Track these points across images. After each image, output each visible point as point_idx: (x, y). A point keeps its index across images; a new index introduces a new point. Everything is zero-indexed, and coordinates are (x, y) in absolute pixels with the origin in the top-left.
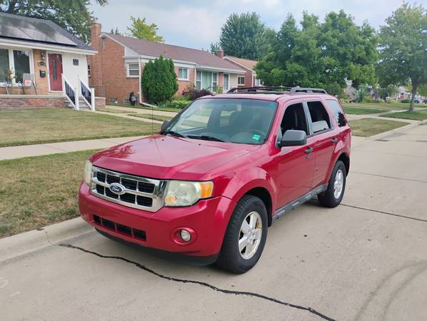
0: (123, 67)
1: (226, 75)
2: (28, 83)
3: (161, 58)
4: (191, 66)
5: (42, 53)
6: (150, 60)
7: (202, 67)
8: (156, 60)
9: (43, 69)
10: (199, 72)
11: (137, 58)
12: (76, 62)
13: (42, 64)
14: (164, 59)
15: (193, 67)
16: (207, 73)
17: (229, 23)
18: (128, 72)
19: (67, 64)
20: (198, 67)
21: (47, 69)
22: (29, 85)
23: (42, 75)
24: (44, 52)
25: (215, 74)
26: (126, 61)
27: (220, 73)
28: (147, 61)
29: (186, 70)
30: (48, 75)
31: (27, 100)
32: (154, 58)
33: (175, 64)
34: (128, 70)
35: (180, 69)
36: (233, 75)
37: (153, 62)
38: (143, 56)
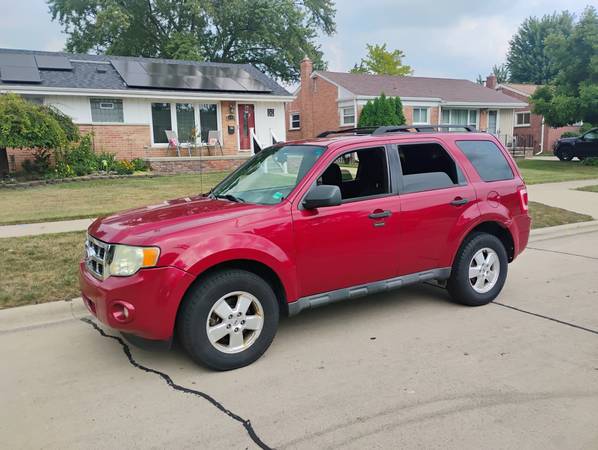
0: (336, 113)
1: (493, 113)
2: (212, 142)
3: (383, 96)
4: (433, 104)
5: (231, 104)
6: (369, 100)
7: (449, 103)
8: (376, 99)
9: (231, 123)
10: (445, 111)
11: (352, 100)
12: (271, 112)
13: (231, 118)
14: (387, 98)
15: (436, 105)
16: (459, 112)
17: (523, 33)
18: (342, 120)
19: (260, 116)
20: (444, 104)
21: (236, 124)
22: (213, 144)
23: (231, 131)
24: (233, 103)
25: (474, 113)
26: (340, 105)
27: (482, 110)
28: (365, 103)
29: (425, 110)
30: (238, 132)
31: (209, 162)
32: (373, 97)
33: (404, 104)
34: (342, 116)
35: (416, 110)
36: (506, 111)
37: (373, 102)
38: (359, 97)
